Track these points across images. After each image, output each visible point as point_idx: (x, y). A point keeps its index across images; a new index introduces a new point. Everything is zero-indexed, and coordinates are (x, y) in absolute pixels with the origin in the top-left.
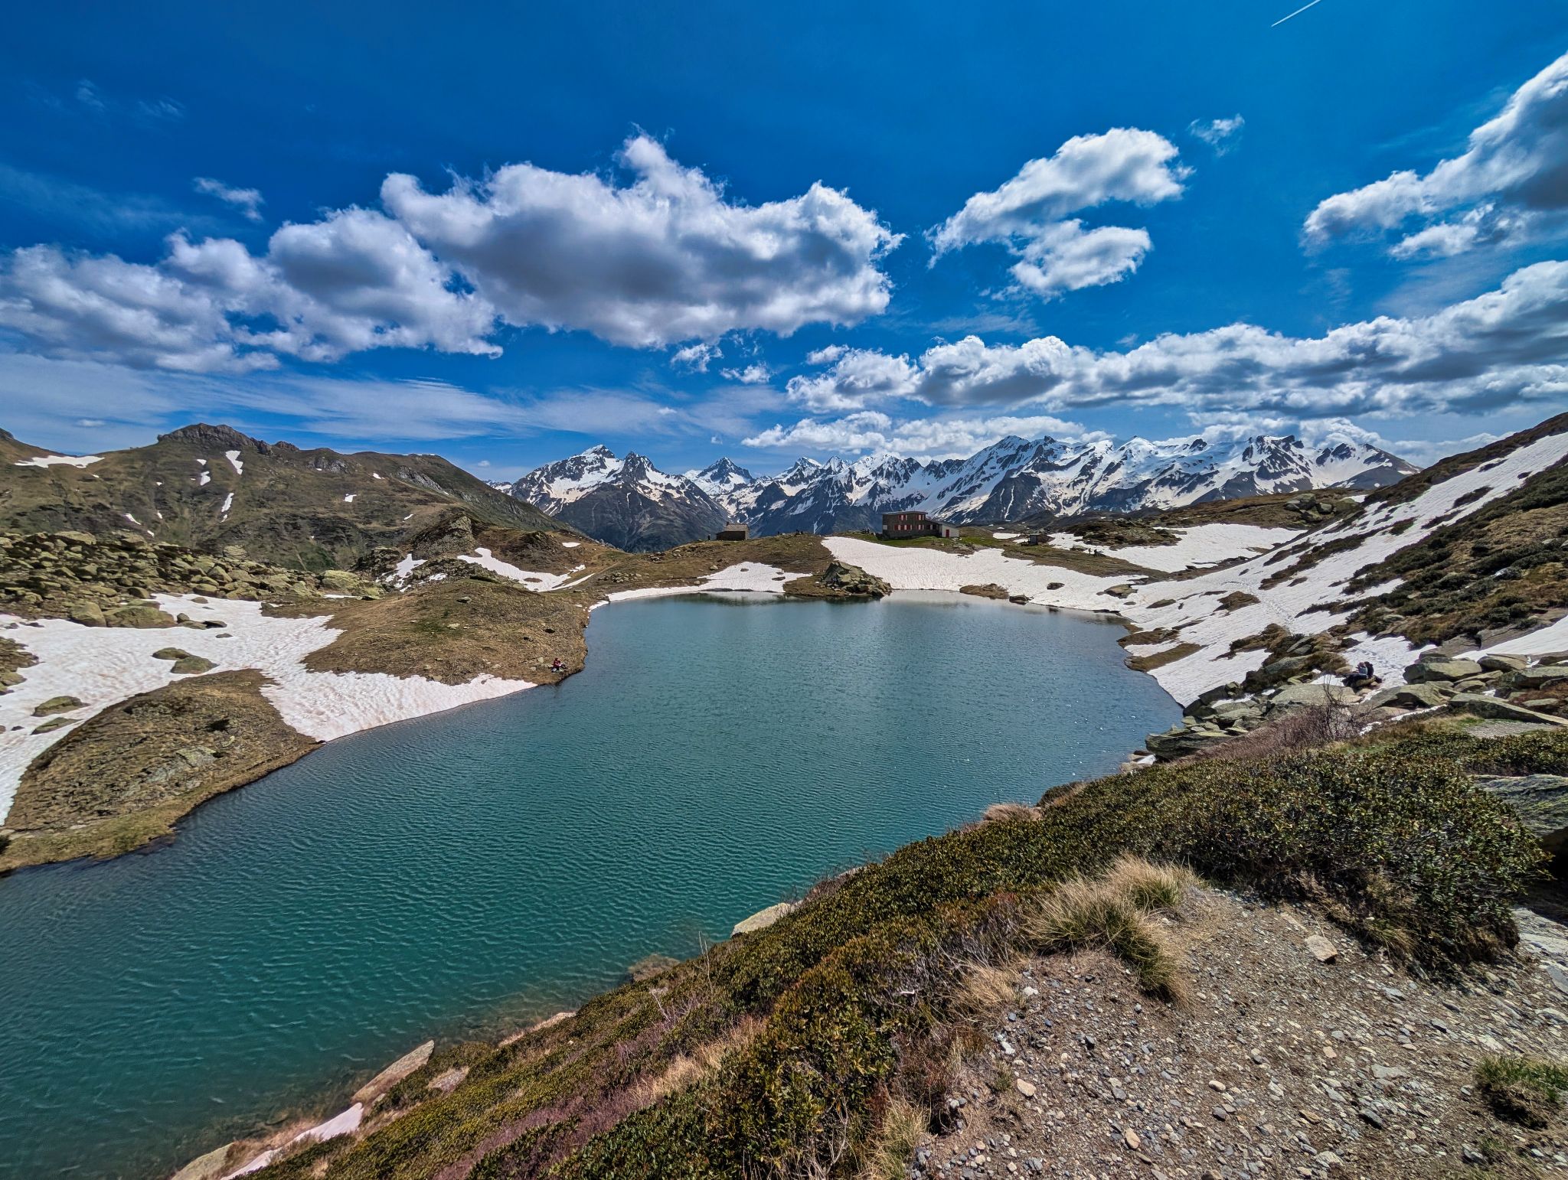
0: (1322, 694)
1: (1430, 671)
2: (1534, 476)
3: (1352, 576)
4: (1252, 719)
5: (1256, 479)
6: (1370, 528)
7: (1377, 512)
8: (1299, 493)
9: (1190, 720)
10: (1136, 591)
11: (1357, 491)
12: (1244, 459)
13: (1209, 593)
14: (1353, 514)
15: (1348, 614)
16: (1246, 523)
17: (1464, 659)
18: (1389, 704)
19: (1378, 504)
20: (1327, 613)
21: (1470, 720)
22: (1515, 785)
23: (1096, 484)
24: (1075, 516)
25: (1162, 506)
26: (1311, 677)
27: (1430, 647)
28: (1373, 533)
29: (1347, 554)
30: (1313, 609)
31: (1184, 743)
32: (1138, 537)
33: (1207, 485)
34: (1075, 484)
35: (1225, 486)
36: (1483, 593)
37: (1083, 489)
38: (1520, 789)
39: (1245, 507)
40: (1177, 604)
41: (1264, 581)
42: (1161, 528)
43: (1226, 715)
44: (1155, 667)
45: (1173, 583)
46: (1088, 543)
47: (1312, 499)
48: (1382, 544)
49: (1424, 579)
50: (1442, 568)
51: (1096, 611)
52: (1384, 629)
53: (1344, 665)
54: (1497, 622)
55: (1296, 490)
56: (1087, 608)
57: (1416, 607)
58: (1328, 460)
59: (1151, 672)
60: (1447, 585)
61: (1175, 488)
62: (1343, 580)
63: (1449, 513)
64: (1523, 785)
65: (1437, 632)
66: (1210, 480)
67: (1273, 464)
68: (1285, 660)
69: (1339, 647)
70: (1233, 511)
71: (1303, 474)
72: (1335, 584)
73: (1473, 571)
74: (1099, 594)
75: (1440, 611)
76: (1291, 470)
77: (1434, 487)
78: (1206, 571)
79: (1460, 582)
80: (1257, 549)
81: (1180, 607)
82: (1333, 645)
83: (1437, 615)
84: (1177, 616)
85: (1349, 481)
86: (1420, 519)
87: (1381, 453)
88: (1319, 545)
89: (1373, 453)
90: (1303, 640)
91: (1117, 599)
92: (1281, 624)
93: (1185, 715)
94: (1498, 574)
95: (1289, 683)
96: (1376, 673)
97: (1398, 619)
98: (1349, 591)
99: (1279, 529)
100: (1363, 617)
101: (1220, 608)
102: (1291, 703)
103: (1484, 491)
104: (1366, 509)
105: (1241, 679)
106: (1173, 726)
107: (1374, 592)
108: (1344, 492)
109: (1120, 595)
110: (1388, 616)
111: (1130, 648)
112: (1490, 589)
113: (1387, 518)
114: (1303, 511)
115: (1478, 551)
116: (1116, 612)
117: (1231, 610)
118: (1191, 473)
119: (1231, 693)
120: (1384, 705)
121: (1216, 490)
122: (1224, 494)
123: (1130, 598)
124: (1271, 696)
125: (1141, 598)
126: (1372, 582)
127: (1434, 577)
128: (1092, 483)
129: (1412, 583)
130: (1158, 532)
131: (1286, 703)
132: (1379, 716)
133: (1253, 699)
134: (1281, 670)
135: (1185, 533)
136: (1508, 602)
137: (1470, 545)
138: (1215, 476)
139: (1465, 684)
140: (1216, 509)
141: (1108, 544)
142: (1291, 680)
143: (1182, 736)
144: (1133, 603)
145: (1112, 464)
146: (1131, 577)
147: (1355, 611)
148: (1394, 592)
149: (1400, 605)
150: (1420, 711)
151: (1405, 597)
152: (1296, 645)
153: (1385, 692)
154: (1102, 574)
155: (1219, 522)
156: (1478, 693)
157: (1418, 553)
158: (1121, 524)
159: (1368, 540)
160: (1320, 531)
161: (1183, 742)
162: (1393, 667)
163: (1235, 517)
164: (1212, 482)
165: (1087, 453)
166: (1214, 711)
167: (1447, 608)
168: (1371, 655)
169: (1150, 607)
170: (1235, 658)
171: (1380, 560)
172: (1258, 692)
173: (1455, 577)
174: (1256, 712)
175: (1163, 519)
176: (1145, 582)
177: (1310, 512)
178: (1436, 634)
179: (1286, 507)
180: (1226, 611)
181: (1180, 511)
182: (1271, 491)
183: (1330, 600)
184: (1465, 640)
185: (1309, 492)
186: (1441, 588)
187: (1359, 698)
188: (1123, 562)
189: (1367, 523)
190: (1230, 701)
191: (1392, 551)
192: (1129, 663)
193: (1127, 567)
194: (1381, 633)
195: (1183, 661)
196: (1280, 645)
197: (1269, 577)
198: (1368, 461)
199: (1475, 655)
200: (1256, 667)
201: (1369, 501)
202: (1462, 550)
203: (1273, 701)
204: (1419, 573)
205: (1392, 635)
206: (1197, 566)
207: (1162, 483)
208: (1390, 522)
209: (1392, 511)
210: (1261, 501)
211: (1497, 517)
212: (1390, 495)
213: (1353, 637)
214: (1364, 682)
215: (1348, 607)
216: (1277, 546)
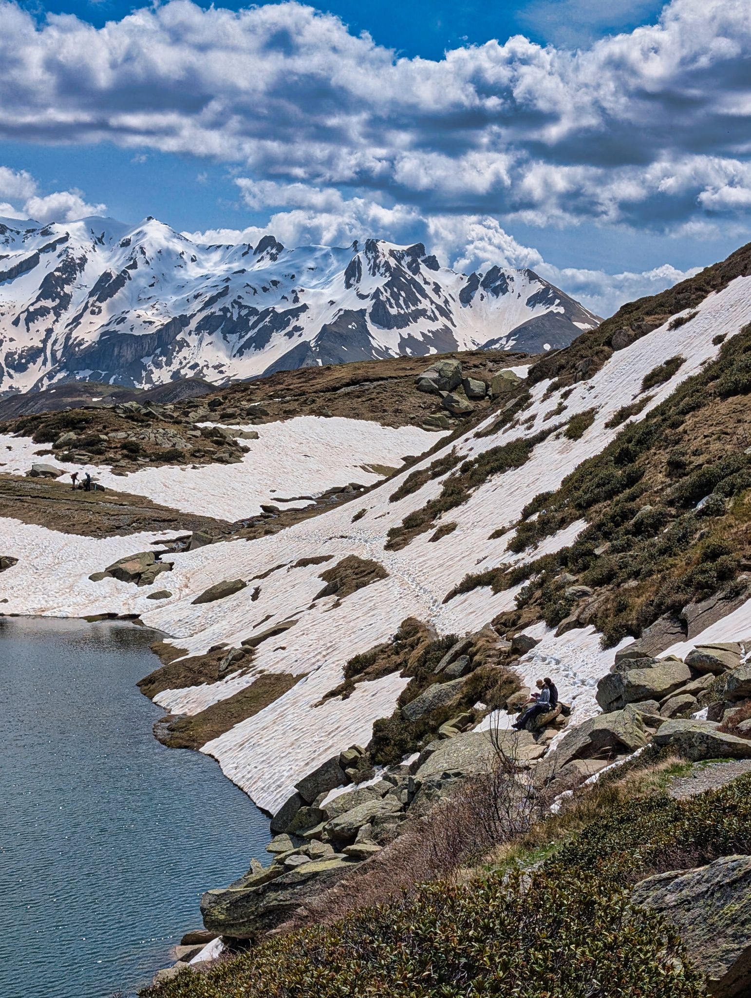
0: (488, 749)
1: (630, 685)
2: (730, 342)
3: (519, 517)
4: (386, 819)
5: (371, 327)
6: (540, 426)
7: (546, 397)
8: (437, 358)
9: (283, 843)
10: (170, 566)
11: (519, 357)
12: (348, 286)
13: (303, 563)
14: (513, 401)
15: (517, 590)
16: (357, 416)
17: (670, 659)
18: (583, 753)
19: (547, 383)
20: (488, 589)
21: (676, 769)
22: (699, 882)
23: (76, 321)
24: (35, 394)
25: (212, 377)
26: (473, 719)
27: (628, 641)
28: (542, 437)
29: (510, 476)
30: (470, 584)
31: (274, 898)
32: (167, 446)
33: (290, 335)
34: (32, 317)
35: (321, 336)
36: (684, 539)
37: (49, 331)
38: (703, 888)
39: (353, 382)
40: (249, 591)
41: (393, 533)
42: (209, 425)
43: (344, 820)
44: (216, 734)
45: (239, 544)
46: (65, 459)
47: (456, 372)
48: (557, 457)
49: (613, 518)
50: (632, 498)
51: (90, 619)
52: (567, 615)
53: (518, 688)
54: (705, 590)
55: (433, 351)
56: (69, 611)
57: (605, 571)
58: (477, 295)
59: (208, 748)
60: (642, 529)
61: (232, 338)
62: (507, 525)
63: (637, 401)
64: (707, 881)
65: (634, 614)
66: (294, 323)
67: (396, 296)
68: (433, 690)
69: (508, 654)
70: (335, 389)
71: (442, 321)
72: (498, 534)
73: (671, 503)
74: (94, 578)
75: (636, 575)
76: (423, 313)
77: (617, 355)
78: (297, 516)
79: (657, 523)
80: (378, 469)
81: (255, 597)
82: (501, 652)
83: (633, 583)
84: (249, 616)
85: (508, 337)
86: (601, 411)
87: (548, 287)
88: (470, 458)
89: (538, 287)
90: (457, 647)
91: (132, 586)
92: (422, 619)
93: (274, 833)
94: (700, 506)
95: (442, 737)
96: (562, 699)
97: (585, 594)
98: (517, 547)
99: (411, 428)
100: (538, 593)
101: (324, 593)
102: (446, 776)
103: (675, 364)
104: (532, 391)
105: (364, 738)
106: (254, 864)
107: (551, 545)
108: (501, 358)
109: (138, 578)
110: (570, 590)
111: (164, 697)
112: (693, 532)
113: (561, 409)
114: (445, 393)
115: (676, 468)
116: (134, 617)
117: (343, 595)
118: (261, 308)
119: (350, 771)
120: (575, 757)
121: (305, 345)
122: (319, 355)
123: (161, 582)
124: (414, 768)
125: (180, 581)
126: (547, 528)
127: (626, 515)
128: (67, 316)
129: (599, 526)
130: (208, 434)
131: (437, 778)
132: (569, 779)
133: (386, 778)
134: (428, 711)
135: (256, 437)
136: (712, 555)
137: (664, 456)
138: (302, 316)
139: (675, 702)
140: (307, 387)
141: (107, 461)
142: (445, 728)
143: (270, 883)
144: (164, 595)
145: (106, 276)
146: (159, 536)
147: (527, 583)
148: (577, 543)
149: (585, 567)
150: (621, 760)
151: (590, 553)
152: (447, 658)
153: (576, 731)
154: (100, 532)
155: (312, 412)
156: (689, 717)
157: (603, 473)
158: (131, 416)
159: (538, 449)
160: (470, 434)
161: (272, 895)
162: (583, 682)
163: (339, 403)
164: (297, 329)
165: (52, 247)
166: (322, 816)
167: (645, 568)
168: (553, 666)
169: (199, 601)
170: (354, 695)
171: (555, 486)
172: (394, 762)
173: (650, 515)
174: (393, 803)
175: (213, 405)
176: (186, 545)
177: (456, 397)
178: (632, 617)
179: (419, 386)
180: (334, 598)
181: (242, 387)
182: (395, 352)
183: (492, 564)
184: (668, 624)
185: (451, 356)
186: (635, 534)
187: (541, 749)
188: (141, 501)
189: (533, 418)
190: (349, 788)
191: (569, 470)
192: (163, 733)
193: (149, 513)
194: (564, 622)
195: (266, 715)
196: (423, 661)
197: (399, 524)
198: (532, 301)
199: (681, 650)
200: (387, 711)
201: (535, 377)
202: (655, 466)
203: (418, 777)
204: (604, 508)
205: (579, 624)
206: (282, 507)
207: (208, 325)
208: (565, 416)
209: (565, 396)
210: (380, 371)
211: (693, 409)
212: (562, 367)
213: (527, 632)
214: (547, 716)
215: (518, 576)
216: (410, 461)
